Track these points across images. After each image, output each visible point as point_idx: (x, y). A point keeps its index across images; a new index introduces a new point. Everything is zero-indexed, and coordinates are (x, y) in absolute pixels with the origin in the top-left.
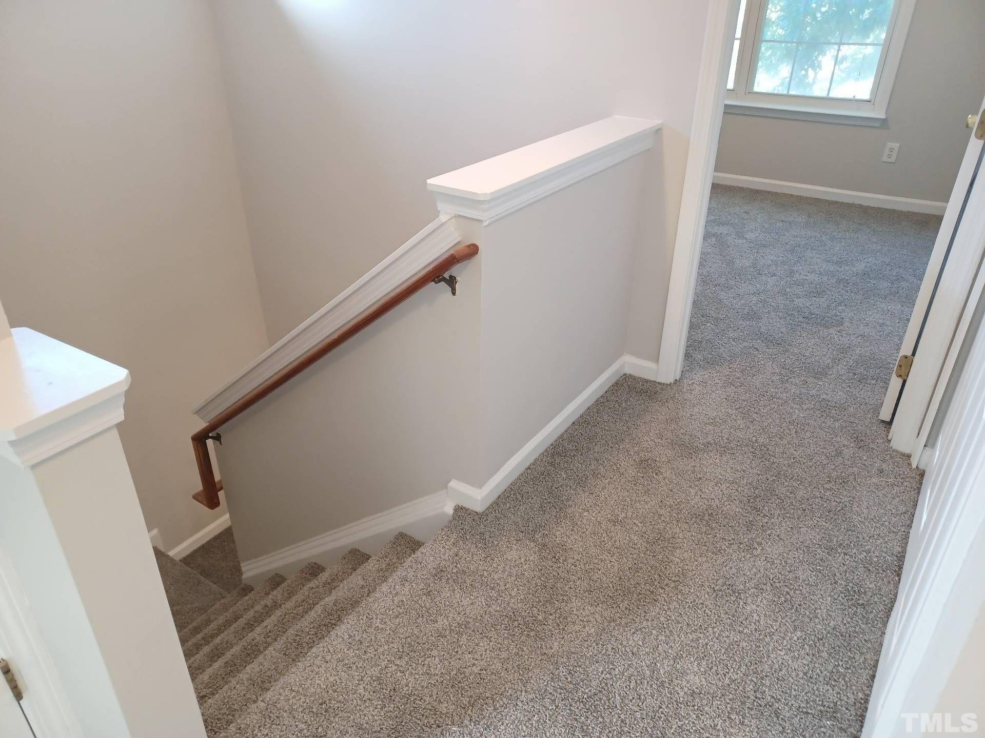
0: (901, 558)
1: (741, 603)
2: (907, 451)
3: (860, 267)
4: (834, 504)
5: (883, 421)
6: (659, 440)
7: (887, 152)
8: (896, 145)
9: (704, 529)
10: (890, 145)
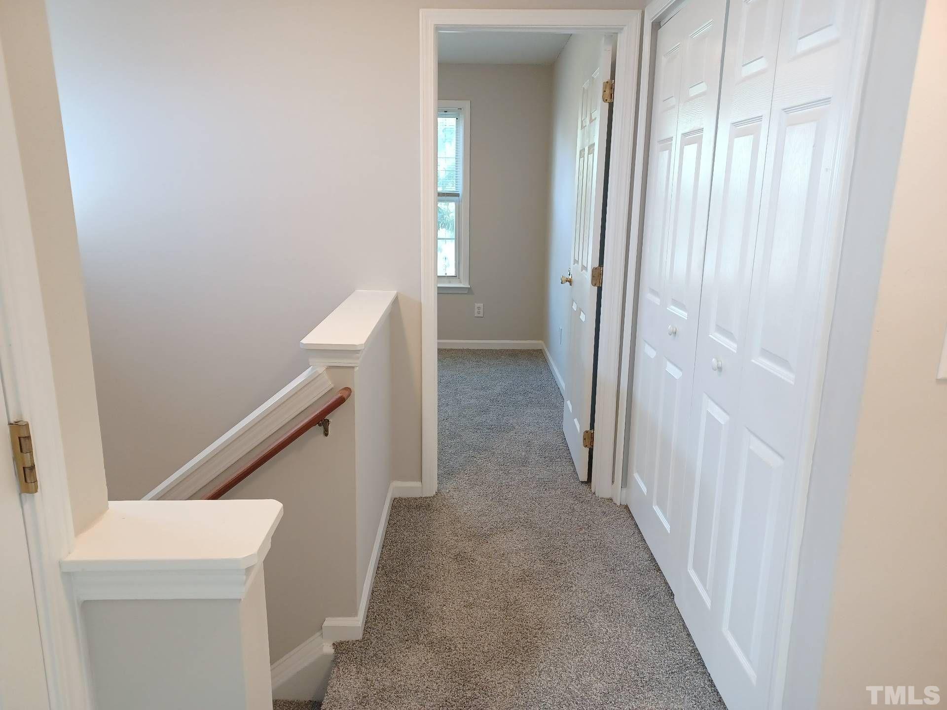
0: (653, 559)
1: (589, 625)
2: (608, 497)
3: (498, 389)
4: (594, 542)
5: (582, 482)
6: (456, 538)
7: (476, 310)
8: (481, 305)
9: (531, 587)
10: (477, 305)
